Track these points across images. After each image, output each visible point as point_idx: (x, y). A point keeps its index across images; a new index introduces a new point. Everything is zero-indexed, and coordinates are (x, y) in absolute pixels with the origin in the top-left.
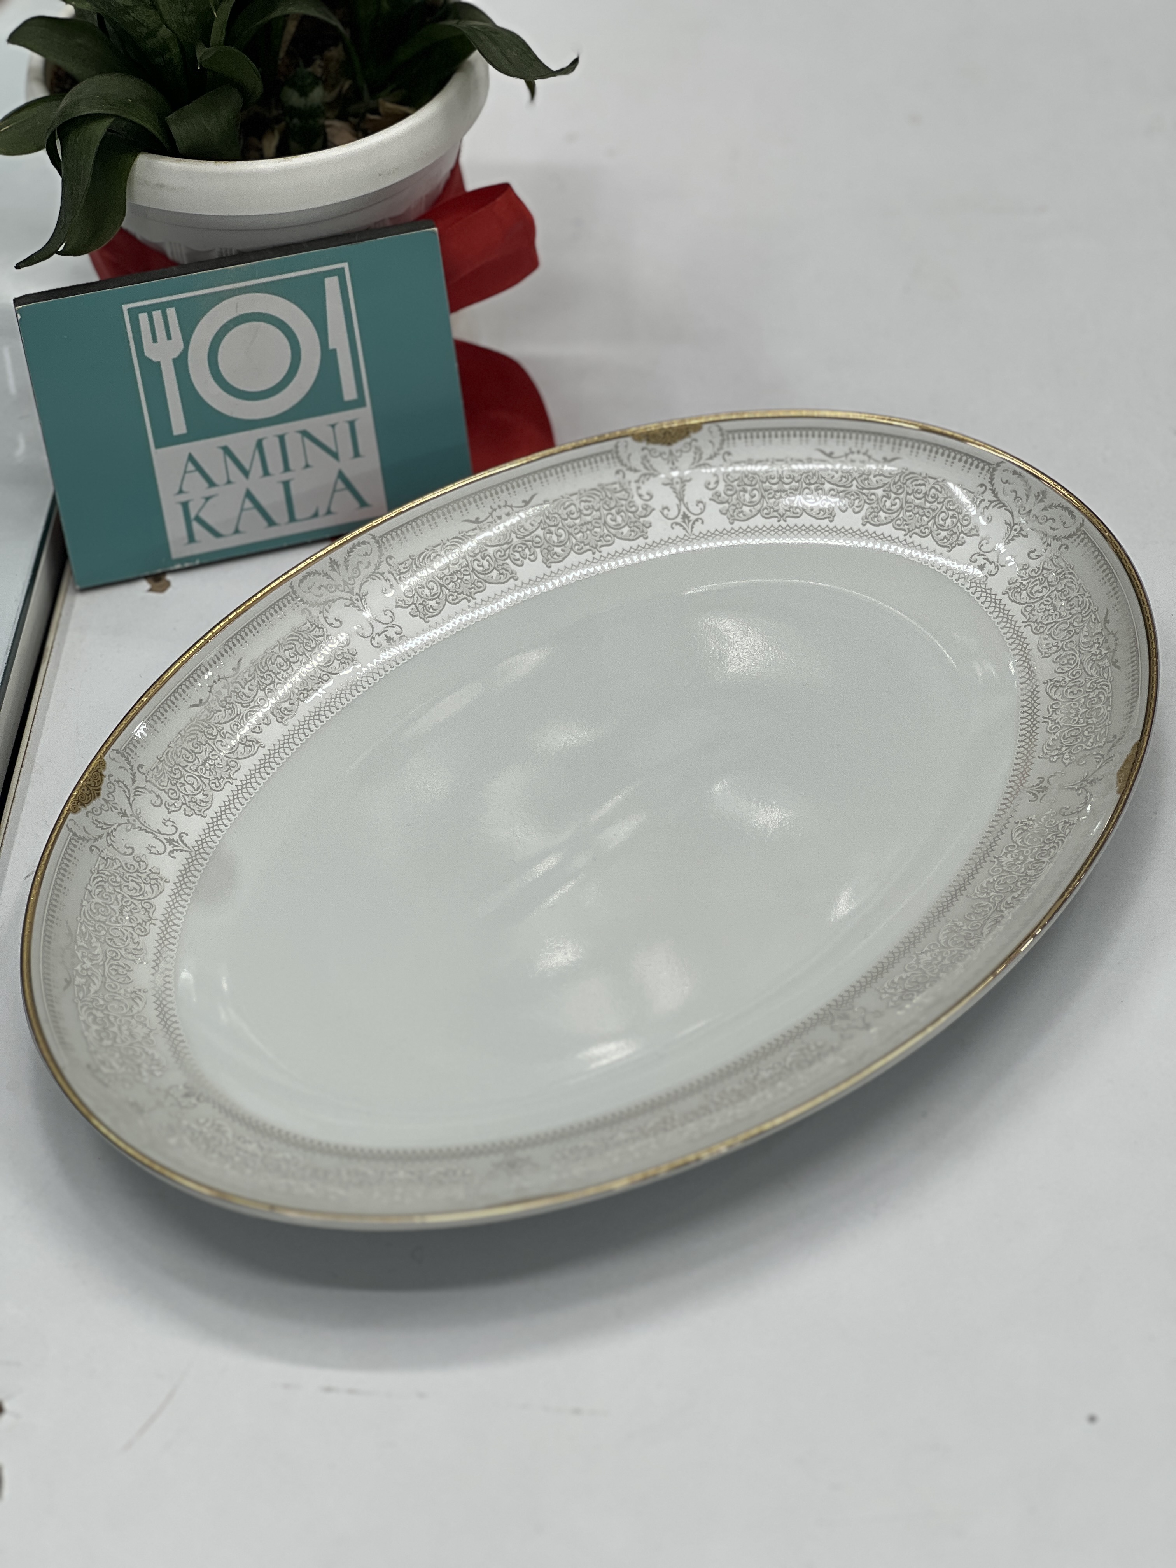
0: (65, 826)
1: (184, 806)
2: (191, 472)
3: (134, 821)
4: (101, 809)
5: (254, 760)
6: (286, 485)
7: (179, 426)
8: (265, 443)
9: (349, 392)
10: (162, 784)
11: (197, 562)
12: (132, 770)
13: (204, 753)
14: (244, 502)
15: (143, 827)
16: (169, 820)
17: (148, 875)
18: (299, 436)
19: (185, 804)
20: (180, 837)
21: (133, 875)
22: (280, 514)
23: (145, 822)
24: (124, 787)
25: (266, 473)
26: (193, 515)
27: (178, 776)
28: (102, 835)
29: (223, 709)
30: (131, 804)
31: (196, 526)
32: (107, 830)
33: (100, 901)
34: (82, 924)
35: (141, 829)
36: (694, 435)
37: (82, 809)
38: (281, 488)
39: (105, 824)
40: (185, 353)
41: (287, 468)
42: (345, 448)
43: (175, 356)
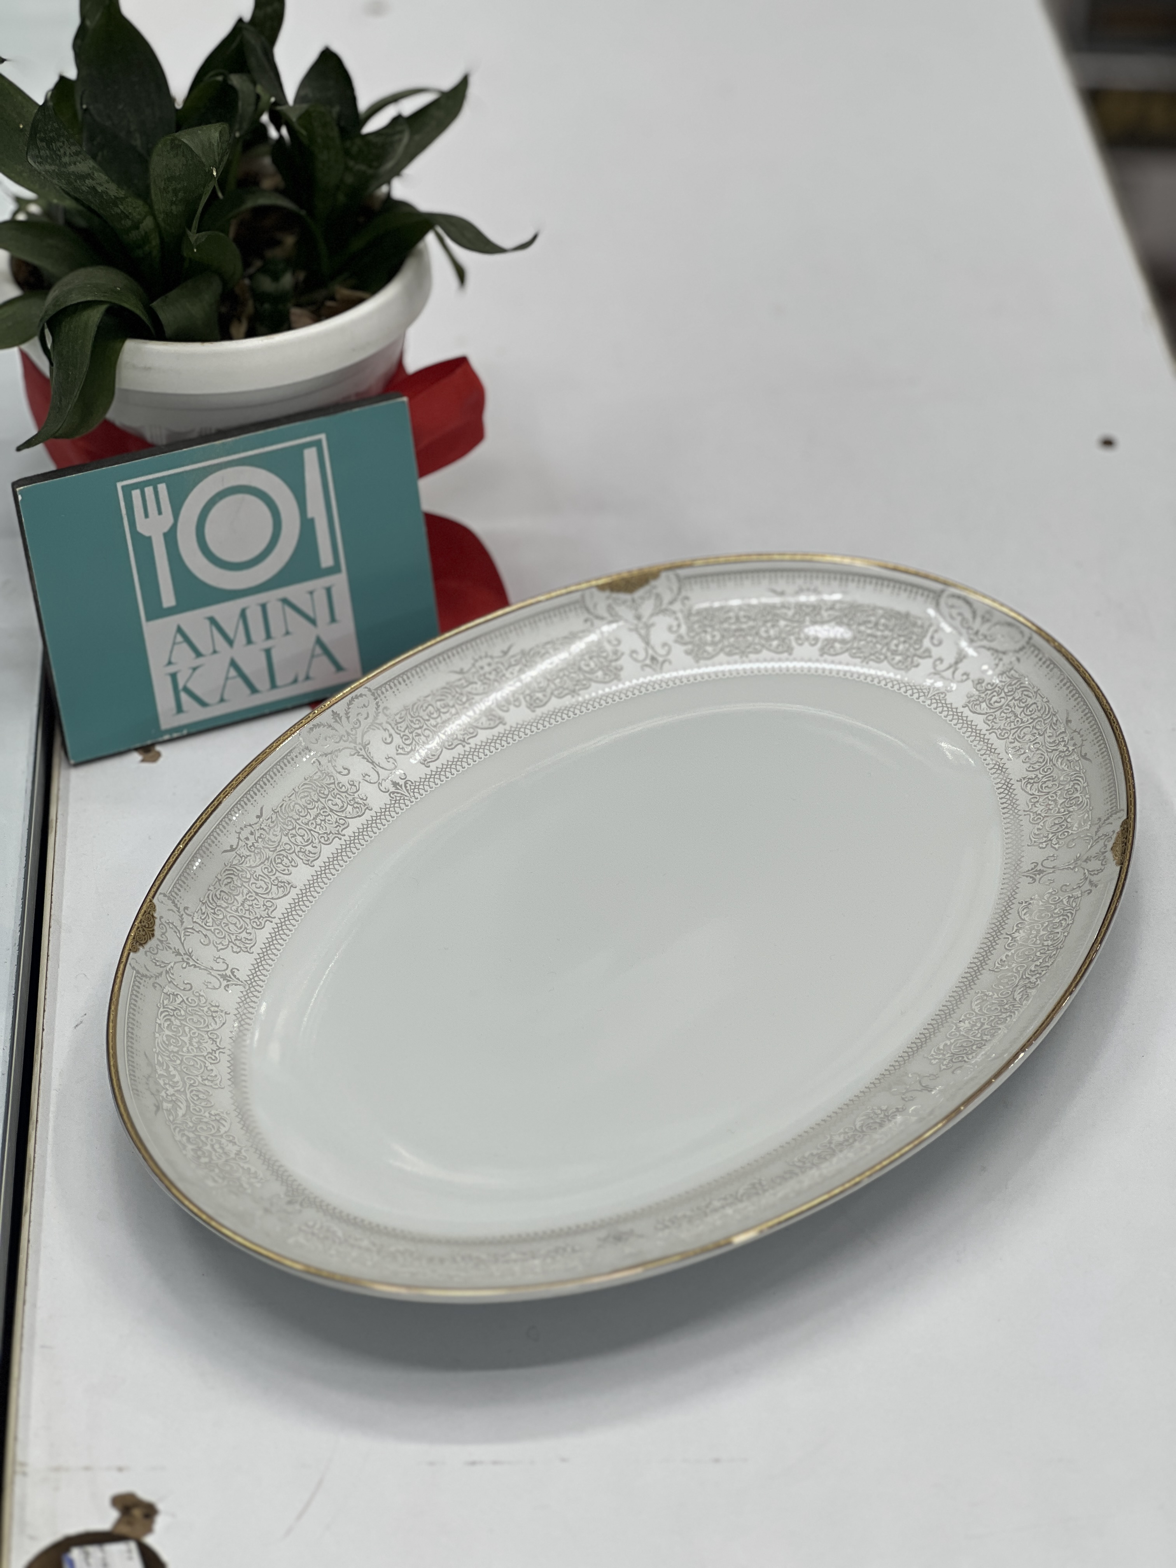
0: (128, 965)
1: (231, 944)
2: (179, 643)
3: (188, 959)
4: (157, 949)
5: (288, 899)
6: (268, 652)
7: (168, 599)
8: (248, 613)
9: (326, 559)
10: (207, 924)
11: (185, 732)
12: (179, 912)
13: (241, 895)
14: (228, 672)
15: (197, 965)
16: (219, 958)
17: (209, 1009)
18: (280, 604)
19: (232, 942)
20: (233, 973)
21: (195, 1009)
22: (261, 682)
23: (198, 960)
24: (175, 928)
25: (249, 641)
26: (181, 686)
27: (221, 917)
28: (162, 972)
29: (252, 854)
30: (183, 944)
31: (184, 696)
32: (165, 968)
33: (170, 1033)
34: (158, 1054)
35: (195, 966)
36: (653, 583)
37: (141, 948)
38: (263, 656)
39: (163, 962)
40: (174, 528)
41: (268, 636)
42: (323, 615)
43: (166, 529)
